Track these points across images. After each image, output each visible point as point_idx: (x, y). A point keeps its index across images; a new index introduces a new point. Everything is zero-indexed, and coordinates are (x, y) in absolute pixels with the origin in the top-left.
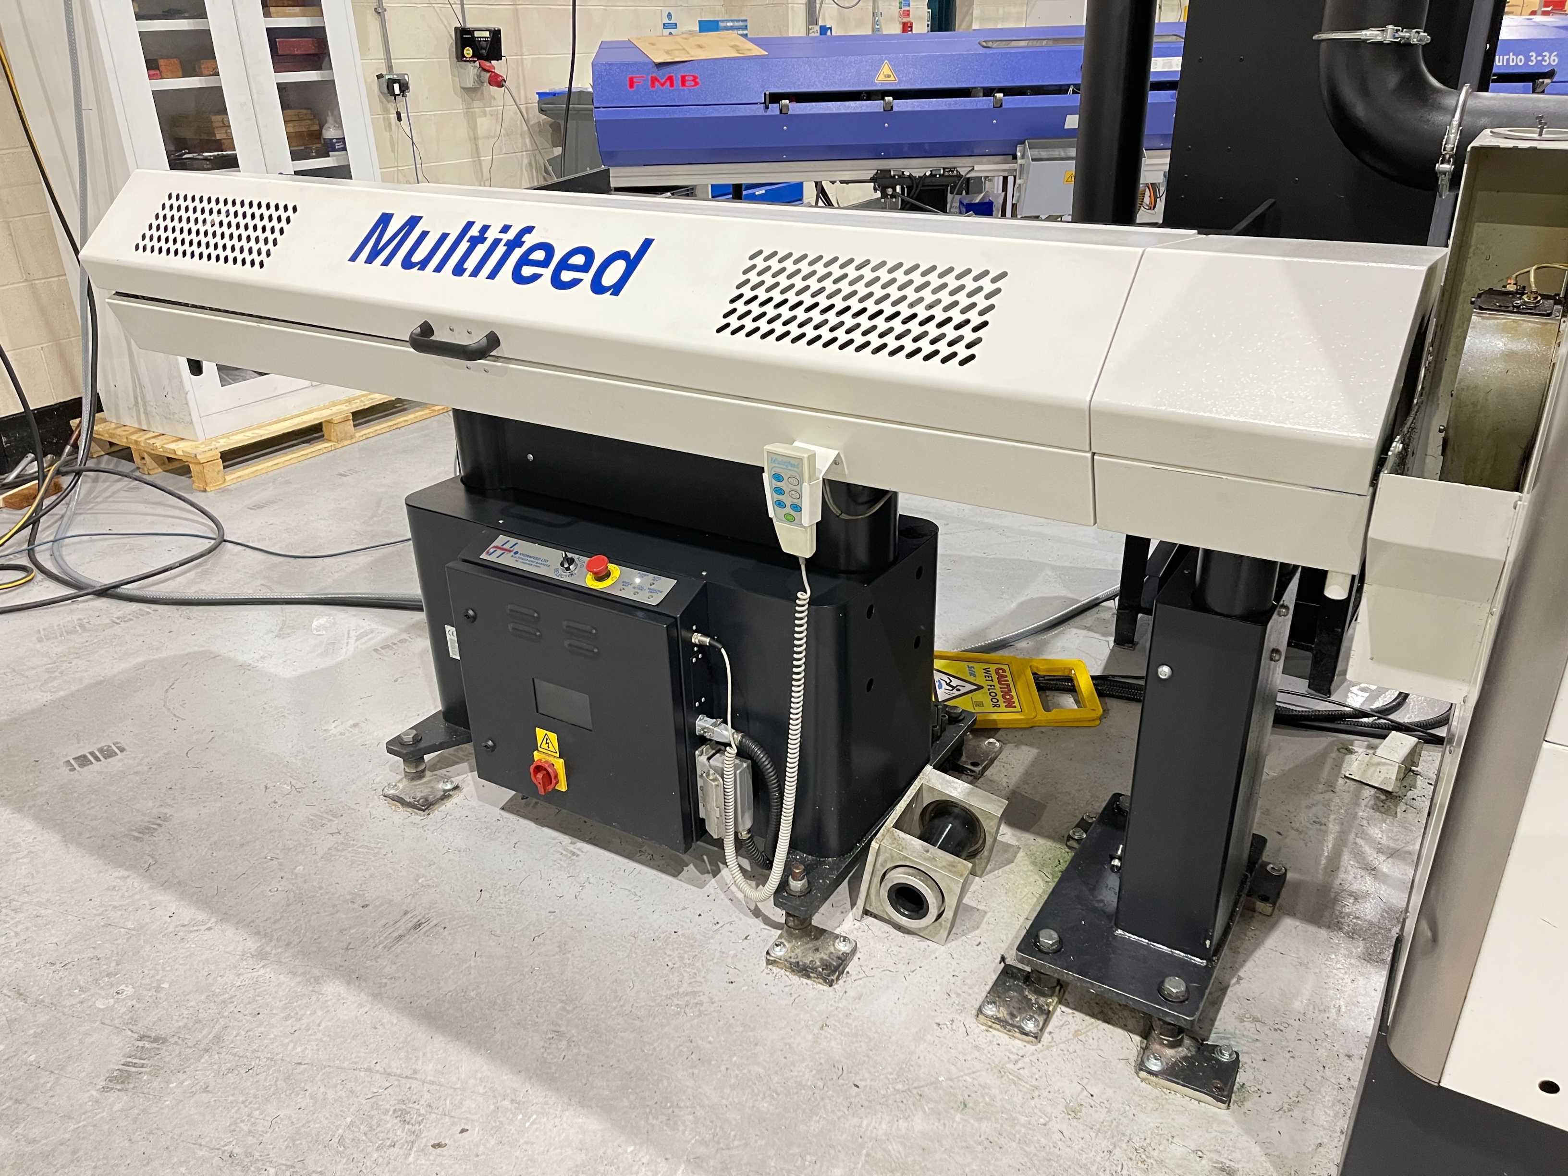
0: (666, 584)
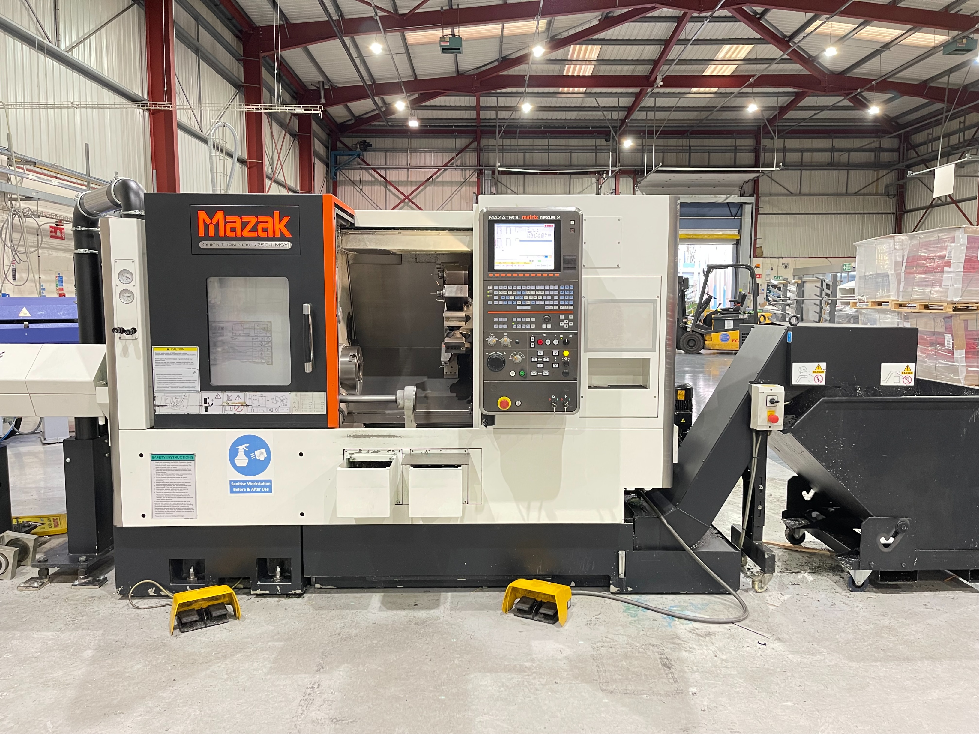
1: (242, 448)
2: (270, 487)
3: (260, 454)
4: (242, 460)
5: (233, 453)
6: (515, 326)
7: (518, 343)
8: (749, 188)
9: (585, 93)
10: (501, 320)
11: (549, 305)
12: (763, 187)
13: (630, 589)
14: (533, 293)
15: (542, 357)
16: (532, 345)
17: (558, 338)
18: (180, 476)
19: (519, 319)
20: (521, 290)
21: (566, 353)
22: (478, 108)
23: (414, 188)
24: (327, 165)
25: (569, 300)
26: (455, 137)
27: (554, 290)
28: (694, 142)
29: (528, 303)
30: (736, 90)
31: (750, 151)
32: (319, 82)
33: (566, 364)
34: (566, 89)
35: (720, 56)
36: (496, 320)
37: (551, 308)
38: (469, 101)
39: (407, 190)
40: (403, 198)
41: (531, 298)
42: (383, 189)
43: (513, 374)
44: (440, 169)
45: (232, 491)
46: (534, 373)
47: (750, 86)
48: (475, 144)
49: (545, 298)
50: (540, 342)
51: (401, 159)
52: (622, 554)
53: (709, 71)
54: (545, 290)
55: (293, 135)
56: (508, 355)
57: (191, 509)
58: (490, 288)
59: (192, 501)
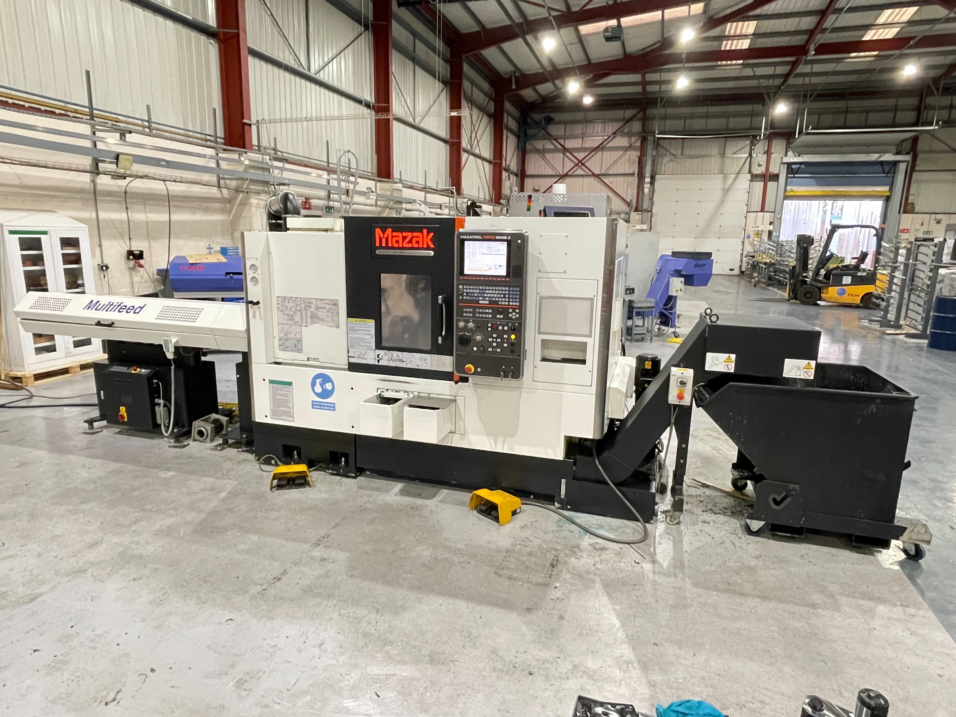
0: (149, 371)
1: (318, 381)
2: (334, 407)
3: (328, 386)
4: (318, 389)
5: (313, 384)
6: (477, 315)
7: (479, 327)
8: (907, 146)
9: (742, 64)
10: (468, 310)
11: (502, 301)
12: (921, 146)
13: (569, 507)
14: (491, 292)
15: (496, 338)
16: (489, 329)
17: (507, 325)
18: (285, 395)
19: (481, 311)
20: (483, 289)
21: (513, 337)
22: (644, 83)
23: (587, 153)
24: (518, 137)
25: (516, 298)
26: (624, 109)
27: (505, 290)
28: (853, 104)
29: (487, 299)
30: (897, 52)
31: (912, 110)
32: (511, 71)
33: (513, 344)
34: (724, 63)
35: (881, 20)
36: (465, 310)
37: (503, 303)
38: (636, 77)
39: (580, 156)
40: (577, 162)
41: (489, 295)
42: (561, 155)
43: (475, 349)
44: (609, 137)
45: (313, 408)
46: (490, 350)
47: (911, 47)
48: (641, 115)
49: (499, 296)
50: (495, 328)
51: (578, 129)
52: (563, 481)
53: (869, 36)
54: (499, 290)
55: (490, 116)
56: (473, 335)
57: (290, 416)
58: (461, 287)
59: (291, 411)
